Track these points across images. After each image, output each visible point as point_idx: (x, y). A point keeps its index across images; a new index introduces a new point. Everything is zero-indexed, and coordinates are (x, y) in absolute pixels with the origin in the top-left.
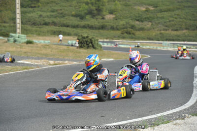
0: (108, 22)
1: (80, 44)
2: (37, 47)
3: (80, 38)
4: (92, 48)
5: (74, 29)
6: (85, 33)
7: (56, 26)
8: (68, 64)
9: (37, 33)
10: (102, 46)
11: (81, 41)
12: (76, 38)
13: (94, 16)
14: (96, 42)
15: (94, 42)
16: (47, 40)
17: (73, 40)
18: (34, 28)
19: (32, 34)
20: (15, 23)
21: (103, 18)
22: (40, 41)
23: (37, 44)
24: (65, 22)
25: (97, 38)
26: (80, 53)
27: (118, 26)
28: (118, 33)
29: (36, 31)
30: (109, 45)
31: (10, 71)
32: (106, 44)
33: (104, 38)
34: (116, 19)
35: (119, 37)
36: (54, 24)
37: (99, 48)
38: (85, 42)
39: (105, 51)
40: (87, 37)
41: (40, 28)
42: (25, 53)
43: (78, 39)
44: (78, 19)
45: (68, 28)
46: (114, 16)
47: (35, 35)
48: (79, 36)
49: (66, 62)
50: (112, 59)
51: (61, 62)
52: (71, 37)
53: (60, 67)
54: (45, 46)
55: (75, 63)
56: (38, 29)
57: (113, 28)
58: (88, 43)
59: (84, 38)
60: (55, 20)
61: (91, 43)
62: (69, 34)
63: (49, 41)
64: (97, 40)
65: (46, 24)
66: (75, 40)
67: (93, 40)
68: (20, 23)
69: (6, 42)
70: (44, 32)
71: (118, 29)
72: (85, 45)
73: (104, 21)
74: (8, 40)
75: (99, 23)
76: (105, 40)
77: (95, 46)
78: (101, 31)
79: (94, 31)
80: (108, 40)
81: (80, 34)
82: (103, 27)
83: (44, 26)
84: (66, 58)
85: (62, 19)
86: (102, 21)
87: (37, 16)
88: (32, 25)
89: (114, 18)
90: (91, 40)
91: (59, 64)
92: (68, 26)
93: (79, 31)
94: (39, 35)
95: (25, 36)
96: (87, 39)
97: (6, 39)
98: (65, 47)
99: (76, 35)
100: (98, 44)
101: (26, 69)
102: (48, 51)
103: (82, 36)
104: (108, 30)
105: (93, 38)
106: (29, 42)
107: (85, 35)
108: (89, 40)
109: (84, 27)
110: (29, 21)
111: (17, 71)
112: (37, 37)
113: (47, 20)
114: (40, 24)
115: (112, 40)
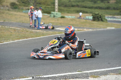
0: (111, 5)
1: (94, 19)
2: (67, 20)
3: (94, 15)
4: (101, 21)
5: (90, 9)
6: (97, 12)
7: (79, 7)
8: (86, 31)
9: (68, 11)
10: (108, 20)
11: (94, 16)
12: (91, 14)
13: (103, 1)
14: (104, 17)
15: (102, 18)
16: (73, 16)
17: (89, 16)
18: (66, 9)
19: (64, 12)
20: (54, 5)
21: (108, 3)
22: (69, 16)
23: (67, 18)
24: (84, 5)
25: (104, 15)
26: (93, 24)
27: (118, 7)
28: (118, 11)
29: (67, 10)
30: (112, 19)
31: (51, 34)
32: (110, 18)
33: (108, 15)
34: (117, 3)
35: (118, 14)
36: (78, 6)
37: (106, 21)
38: (97, 17)
39: (109, 23)
40: (98, 14)
41: (69, 8)
42: (60, 23)
43: (92, 15)
44: (93, 3)
45: (86, 9)
46: (115, 1)
47: (66, 13)
48: (93, 13)
49: (85, 29)
50: (113, 28)
51: (82, 29)
52: (88, 14)
53: (81, 32)
54: (72, 20)
55: (90, 30)
56: (68, 9)
57: (114, 9)
58: (98, 18)
59: (96, 15)
60: (79, 4)
61: (101, 18)
62: (87, 12)
63: (74, 17)
64: (104, 16)
65: (73, 6)
66: (90, 16)
67: (102, 16)
68: (58, 5)
69: (49, 17)
70: (71, 11)
71: (117, 9)
72: (97, 19)
73: (109, 4)
74: (50, 16)
75: (106, 5)
76: (109, 16)
77: (103, 20)
78: (107, 11)
79: (102, 10)
80: (111, 16)
81: (94, 12)
82: (108, 8)
83: (72, 7)
84: (85, 27)
85: (83, 3)
86: (108, 4)
87: (68, 1)
88: (64, 7)
89: (115, 2)
90: (100, 16)
91: (81, 30)
92: (86, 7)
93: (93, 10)
94: (68, 13)
95: (60, 13)
96: (98, 16)
97: (49, 15)
98: (84, 20)
99: (91, 13)
100: (105, 18)
101: (61, 33)
102: (74, 23)
103: (95, 13)
104: (111, 9)
105: (102, 15)
106: (62, 17)
107: (97, 13)
108: (99, 16)
109: (96, 8)
110: (63, 4)
111: (56, 34)
112: (67, 14)
113: (74, 4)
114: (69, 6)
115: (113, 16)
